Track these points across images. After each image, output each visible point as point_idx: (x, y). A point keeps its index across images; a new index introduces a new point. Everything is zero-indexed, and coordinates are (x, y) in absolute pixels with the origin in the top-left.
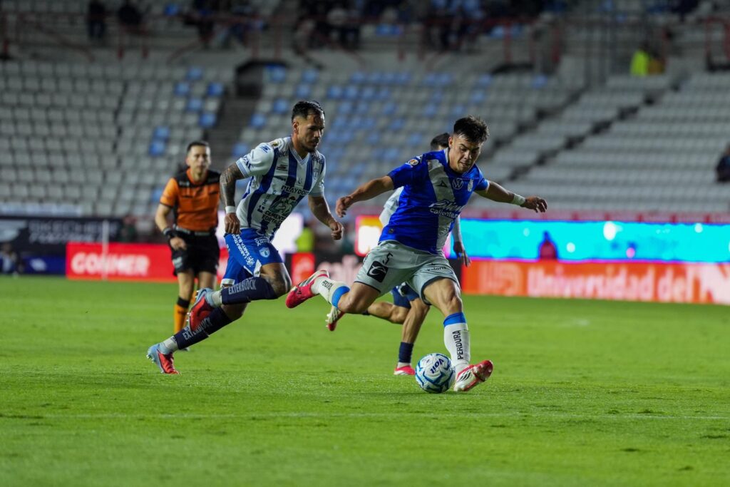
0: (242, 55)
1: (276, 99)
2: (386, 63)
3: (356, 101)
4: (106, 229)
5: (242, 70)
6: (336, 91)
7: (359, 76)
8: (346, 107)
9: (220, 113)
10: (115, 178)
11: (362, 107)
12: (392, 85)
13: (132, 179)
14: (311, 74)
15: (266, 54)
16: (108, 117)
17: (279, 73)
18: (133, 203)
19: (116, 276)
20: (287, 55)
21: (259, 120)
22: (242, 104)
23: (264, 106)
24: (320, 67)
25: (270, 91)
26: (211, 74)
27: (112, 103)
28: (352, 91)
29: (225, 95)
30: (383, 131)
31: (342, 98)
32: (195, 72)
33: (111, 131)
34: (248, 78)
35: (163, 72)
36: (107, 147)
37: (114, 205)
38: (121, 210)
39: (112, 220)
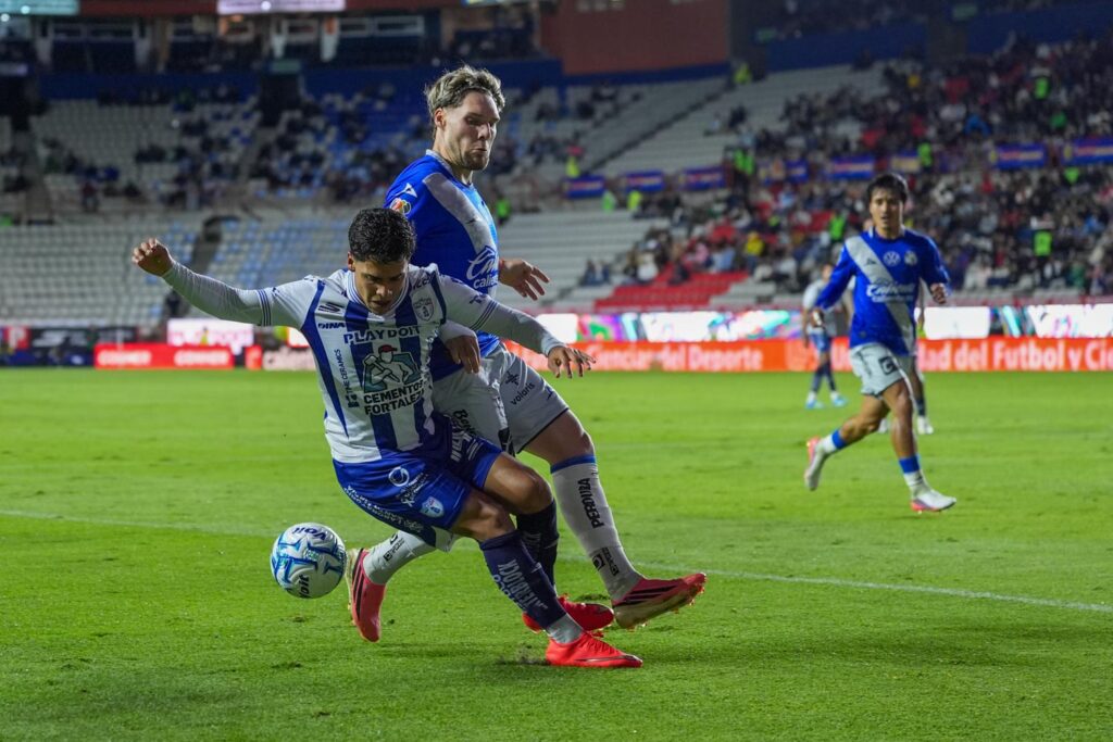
0: (207, 213)
1: (230, 243)
2: (306, 214)
3: (285, 242)
4: (120, 335)
5: (209, 223)
6: (272, 235)
7: (287, 224)
8: (278, 246)
9: (195, 254)
10: (125, 300)
11: (290, 246)
12: (309, 230)
13: (137, 300)
14: (254, 224)
15: (223, 212)
16: (118, 259)
17: (232, 225)
18: (138, 316)
19: (129, 366)
20: (238, 212)
21: (220, 257)
22: (207, 247)
23: (223, 247)
24: (260, 220)
25: (227, 236)
26: (187, 227)
27: (122, 249)
28: (283, 235)
29: (197, 242)
30: (304, 261)
31: (276, 239)
32: (176, 226)
33: (121, 269)
34: (213, 229)
35: (155, 227)
36: (118, 279)
37: (126, 316)
38: (131, 322)
39: (125, 328)
